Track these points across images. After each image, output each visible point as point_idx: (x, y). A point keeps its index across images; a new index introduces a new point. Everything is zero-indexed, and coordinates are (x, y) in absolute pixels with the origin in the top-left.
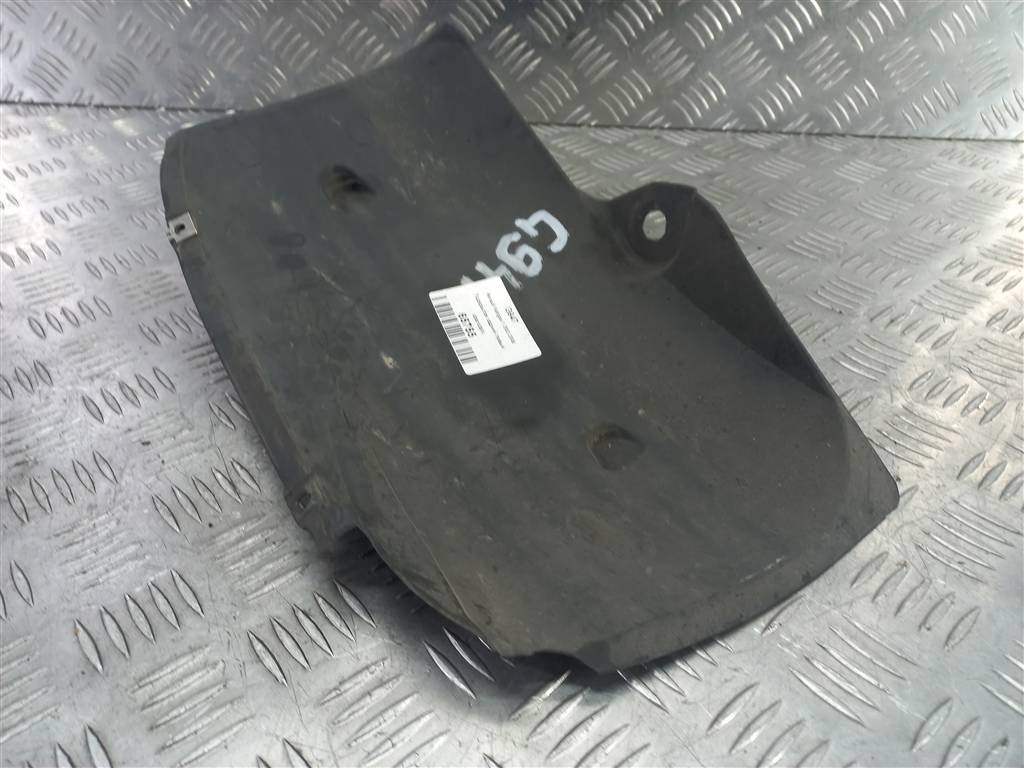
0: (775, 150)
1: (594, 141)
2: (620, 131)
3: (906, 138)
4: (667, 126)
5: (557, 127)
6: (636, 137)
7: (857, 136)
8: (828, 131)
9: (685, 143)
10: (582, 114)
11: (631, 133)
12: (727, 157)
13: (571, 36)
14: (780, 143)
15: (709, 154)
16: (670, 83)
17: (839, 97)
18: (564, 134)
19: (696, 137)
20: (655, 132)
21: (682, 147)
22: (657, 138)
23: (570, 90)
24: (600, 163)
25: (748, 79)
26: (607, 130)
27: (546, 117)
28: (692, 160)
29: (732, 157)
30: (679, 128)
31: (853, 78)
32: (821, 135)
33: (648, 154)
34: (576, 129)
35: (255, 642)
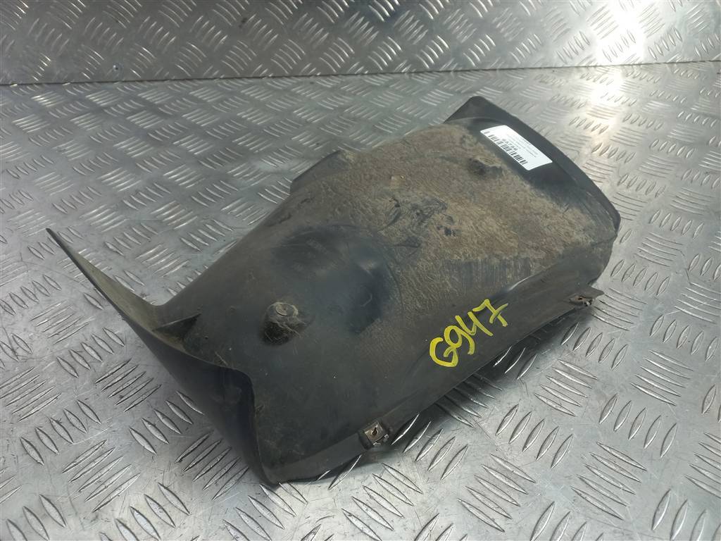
0: (387, 86)
1: (270, 88)
2: (288, 80)
3: (469, 71)
4: (318, 74)
5: (246, 80)
6: (299, 84)
7: (439, 72)
8: (422, 70)
9: (329, 85)
10: (261, 70)
11: (295, 80)
12: (355, 94)
13: (244, 21)
14: (390, 81)
15: (344, 93)
16: (315, 46)
17: (424, 48)
18: (251, 85)
19: (336, 81)
20: (312, 79)
21: (327, 88)
22: (312, 83)
23: (251, 56)
24: (272, 105)
25: (365, 40)
26: (280, 80)
27: (239, 74)
28: (333, 98)
29: (358, 94)
30: (327, 75)
31: (431, 36)
32: (417, 73)
33: (304, 96)
34: (259, 80)
35: (25, 443)
